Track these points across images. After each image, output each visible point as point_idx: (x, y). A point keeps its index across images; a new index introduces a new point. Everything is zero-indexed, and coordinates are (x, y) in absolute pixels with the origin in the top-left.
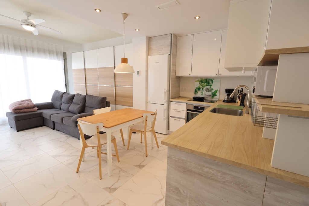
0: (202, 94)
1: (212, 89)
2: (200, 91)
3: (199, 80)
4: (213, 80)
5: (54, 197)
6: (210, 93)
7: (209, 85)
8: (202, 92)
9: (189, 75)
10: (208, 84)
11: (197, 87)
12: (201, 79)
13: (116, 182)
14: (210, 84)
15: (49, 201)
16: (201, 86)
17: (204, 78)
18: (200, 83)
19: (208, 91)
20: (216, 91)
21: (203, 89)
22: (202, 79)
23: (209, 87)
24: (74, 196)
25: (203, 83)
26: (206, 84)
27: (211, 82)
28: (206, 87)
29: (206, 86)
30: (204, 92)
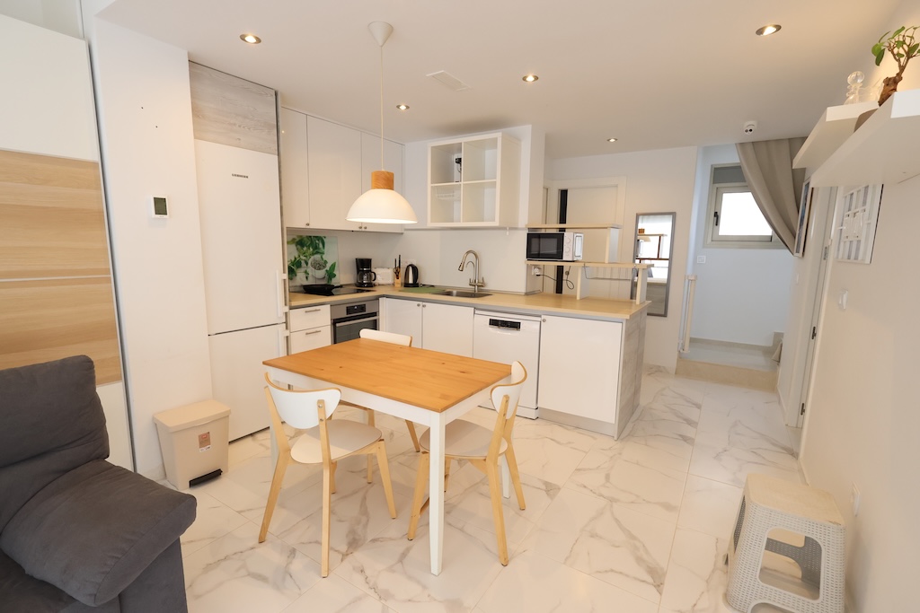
0: (307, 278)
1: (326, 262)
2: (302, 270)
3: (294, 239)
4: (325, 240)
5: (612, 571)
6: (321, 273)
7: (317, 253)
8: (306, 272)
9: (304, 226)
10: (317, 250)
11: (293, 259)
12: (298, 236)
13: (528, 485)
14: (319, 249)
15: (627, 576)
16: (302, 257)
17: (305, 234)
18: (299, 246)
19: (319, 266)
20: (333, 266)
21: (307, 264)
22: (301, 236)
23: (317, 257)
24: (592, 536)
25: (305, 248)
26: (311, 249)
27: (321, 246)
28: (312, 257)
29: (313, 254)
30: (310, 270)
